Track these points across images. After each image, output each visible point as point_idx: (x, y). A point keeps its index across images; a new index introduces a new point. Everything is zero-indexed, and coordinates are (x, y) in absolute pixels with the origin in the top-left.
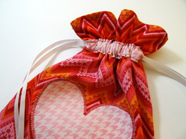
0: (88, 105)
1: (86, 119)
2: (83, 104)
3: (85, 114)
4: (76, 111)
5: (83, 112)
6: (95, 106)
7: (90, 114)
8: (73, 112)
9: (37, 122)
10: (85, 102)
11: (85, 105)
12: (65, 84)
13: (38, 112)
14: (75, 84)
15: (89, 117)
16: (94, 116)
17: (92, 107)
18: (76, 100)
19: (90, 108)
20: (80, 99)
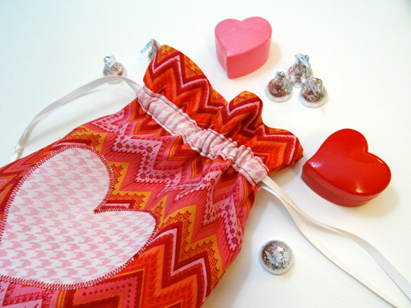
0: (108, 202)
1: (92, 218)
2: (103, 197)
3: (96, 211)
4: (86, 203)
5: (95, 207)
6: (118, 207)
7: (103, 214)
8: (80, 202)
9: (23, 190)
10: (107, 196)
11: (104, 200)
12: (92, 158)
13: (33, 178)
14: (106, 164)
15: (99, 216)
16: (106, 219)
17: (113, 207)
18: (95, 188)
19: (109, 207)
20: (103, 190)
